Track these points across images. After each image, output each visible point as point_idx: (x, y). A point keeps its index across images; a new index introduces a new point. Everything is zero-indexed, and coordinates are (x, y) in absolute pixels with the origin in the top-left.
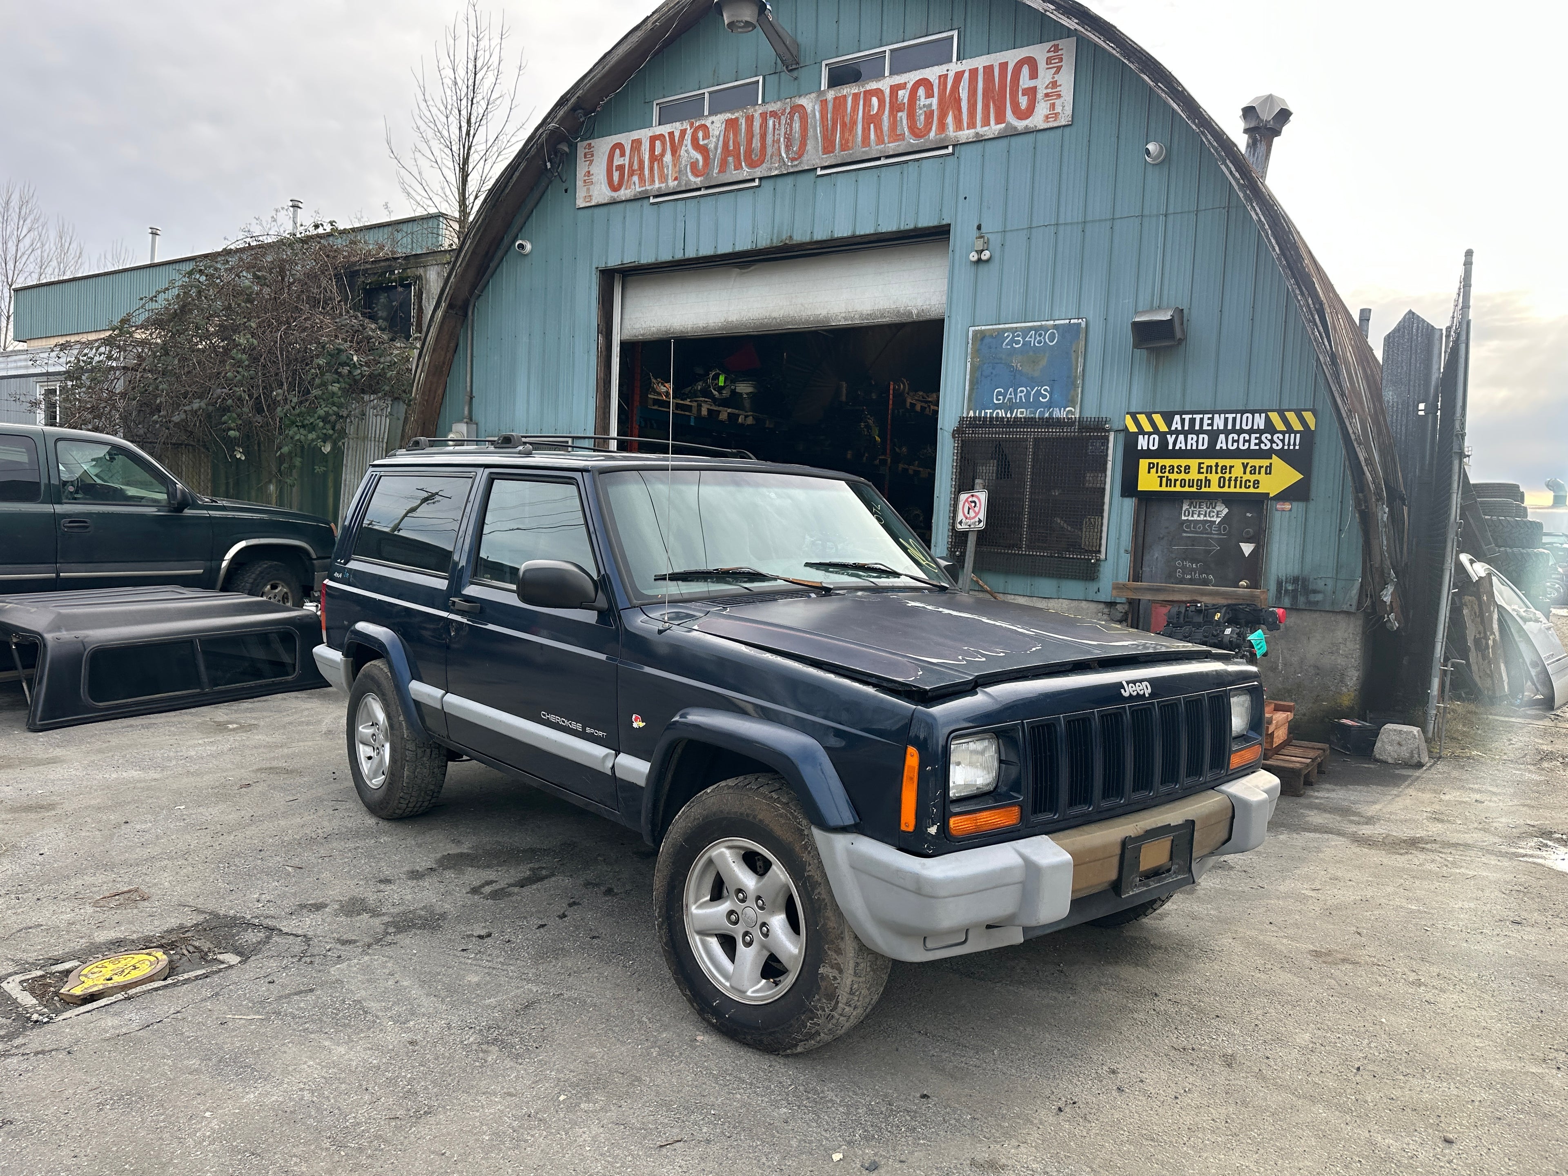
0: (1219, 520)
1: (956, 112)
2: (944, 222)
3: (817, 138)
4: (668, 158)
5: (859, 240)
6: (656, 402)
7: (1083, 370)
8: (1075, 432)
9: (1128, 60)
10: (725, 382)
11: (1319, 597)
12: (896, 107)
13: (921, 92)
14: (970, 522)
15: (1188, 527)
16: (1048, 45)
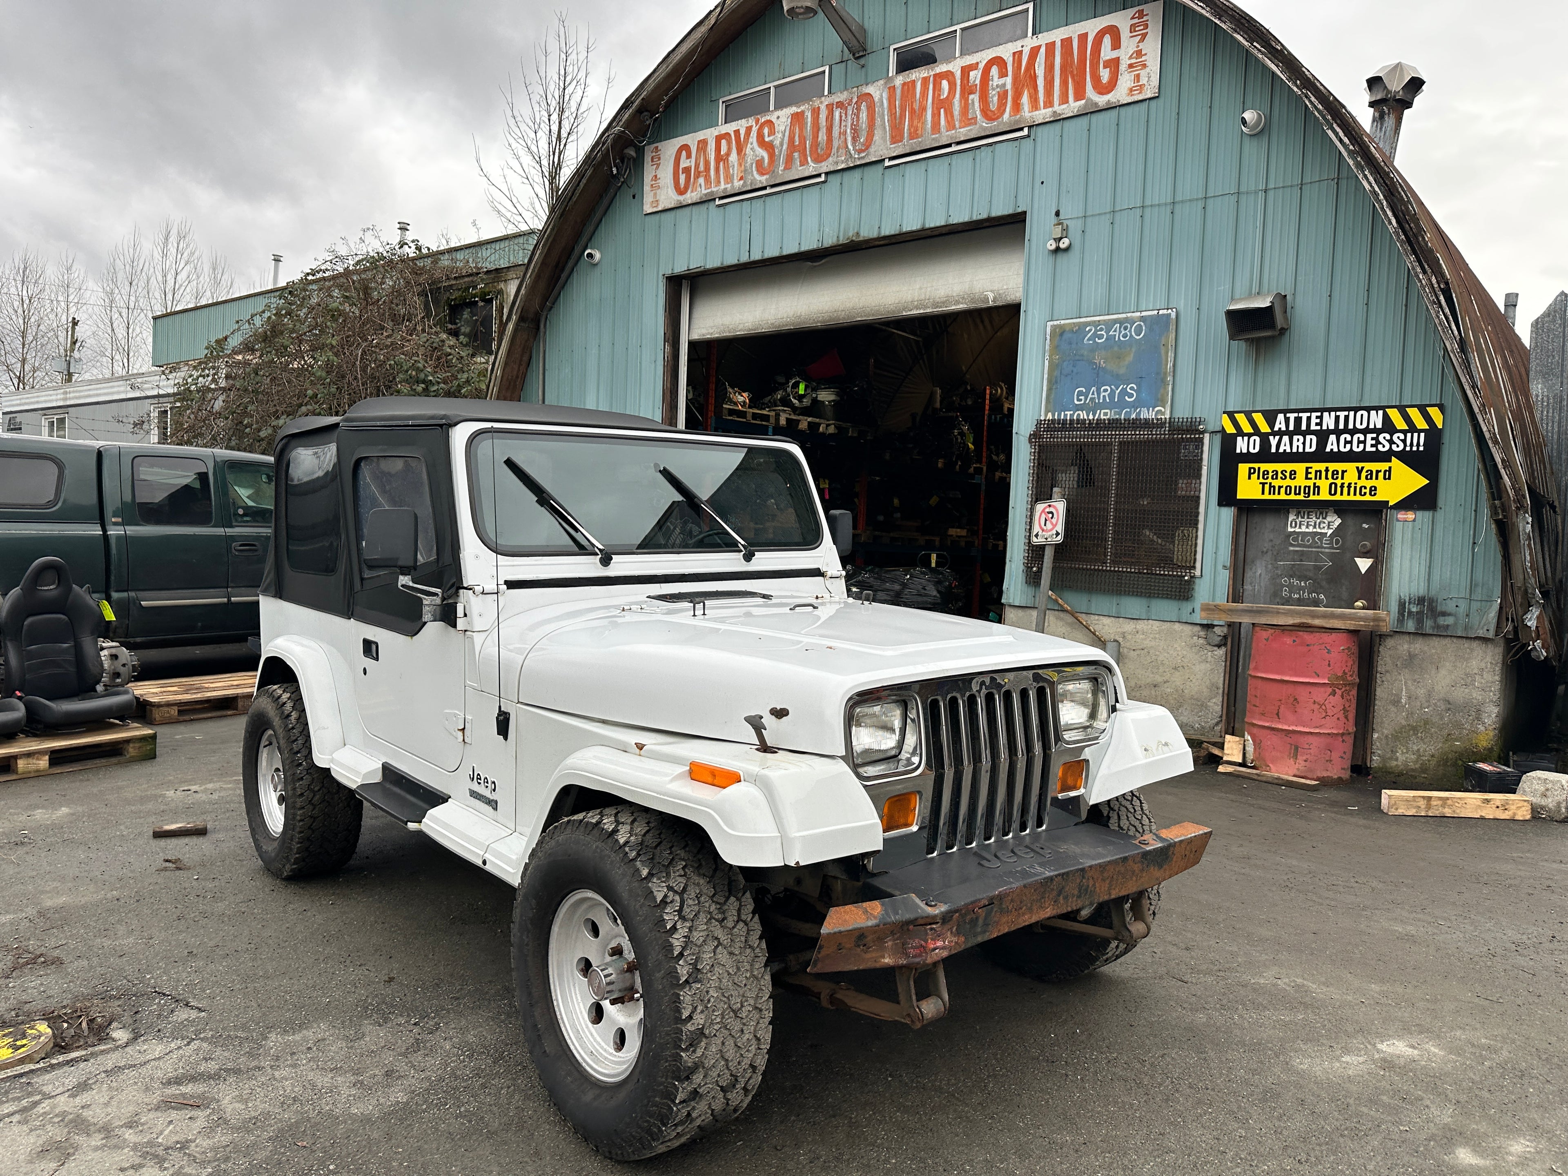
0: (1330, 532)
1: (1032, 91)
2: (1020, 210)
3: (885, 128)
4: (734, 157)
5: (929, 233)
6: (732, 412)
7: (1174, 366)
8: (1165, 434)
9: (1219, 19)
10: (805, 390)
11: (1450, 620)
12: (967, 90)
13: (994, 71)
14: (1047, 534)
15: (1294, 540)
16: (1131, 12)
